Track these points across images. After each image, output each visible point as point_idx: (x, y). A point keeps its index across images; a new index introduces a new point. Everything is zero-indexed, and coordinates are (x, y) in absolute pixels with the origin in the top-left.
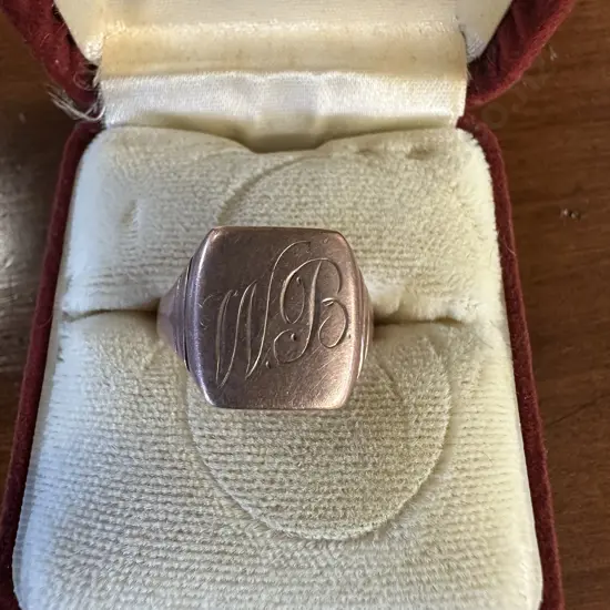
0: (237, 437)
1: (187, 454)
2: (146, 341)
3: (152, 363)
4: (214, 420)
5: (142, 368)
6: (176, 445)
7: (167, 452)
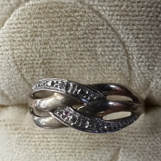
0: (99, 47)
1: (125, 37)
2: (154, 94)
3: (149, 83)
4: (112, 55)
5: (154, 80)
6: (131, 42)
7: (135, 38)
